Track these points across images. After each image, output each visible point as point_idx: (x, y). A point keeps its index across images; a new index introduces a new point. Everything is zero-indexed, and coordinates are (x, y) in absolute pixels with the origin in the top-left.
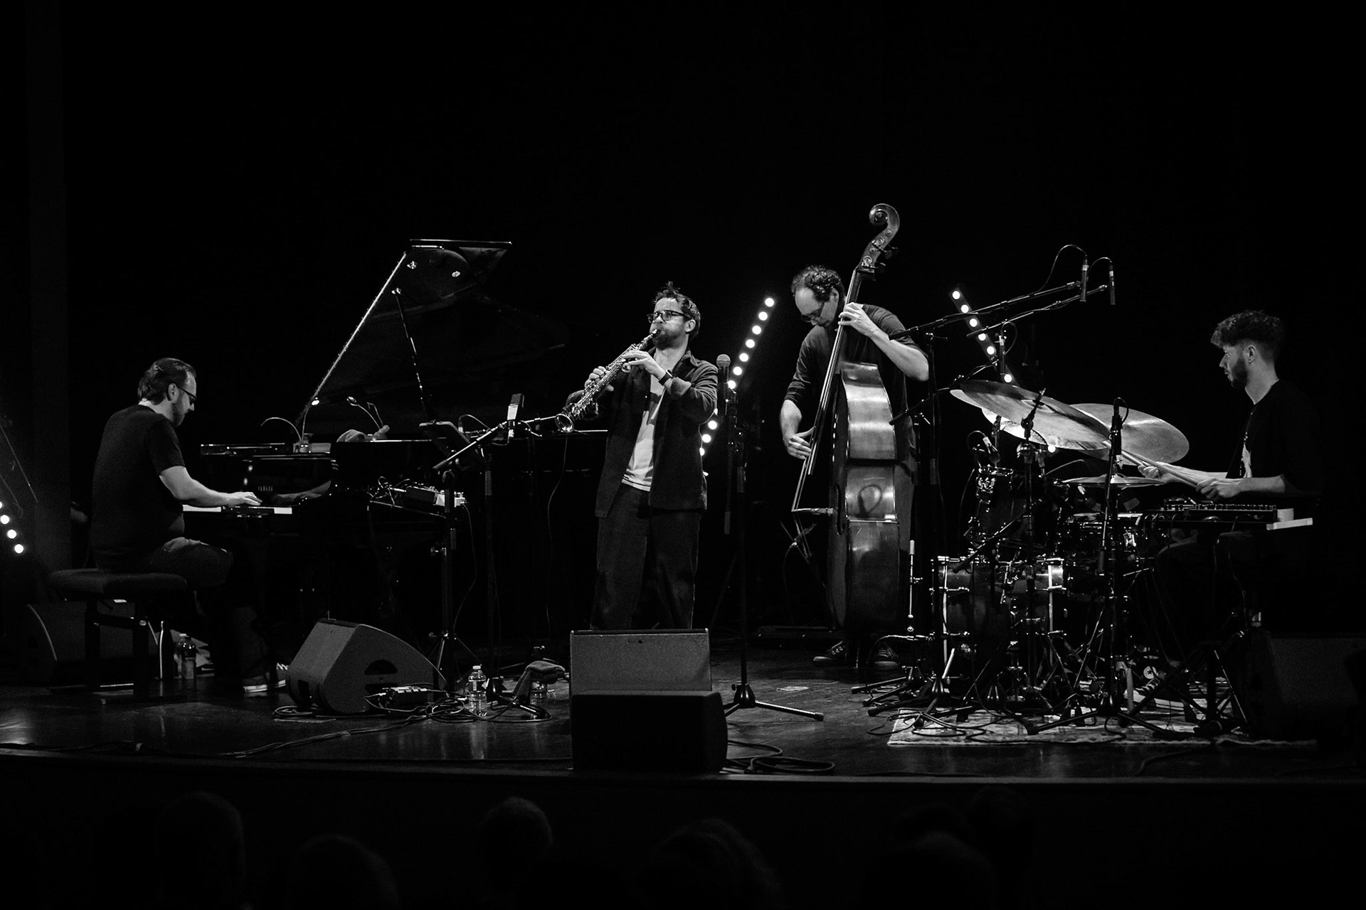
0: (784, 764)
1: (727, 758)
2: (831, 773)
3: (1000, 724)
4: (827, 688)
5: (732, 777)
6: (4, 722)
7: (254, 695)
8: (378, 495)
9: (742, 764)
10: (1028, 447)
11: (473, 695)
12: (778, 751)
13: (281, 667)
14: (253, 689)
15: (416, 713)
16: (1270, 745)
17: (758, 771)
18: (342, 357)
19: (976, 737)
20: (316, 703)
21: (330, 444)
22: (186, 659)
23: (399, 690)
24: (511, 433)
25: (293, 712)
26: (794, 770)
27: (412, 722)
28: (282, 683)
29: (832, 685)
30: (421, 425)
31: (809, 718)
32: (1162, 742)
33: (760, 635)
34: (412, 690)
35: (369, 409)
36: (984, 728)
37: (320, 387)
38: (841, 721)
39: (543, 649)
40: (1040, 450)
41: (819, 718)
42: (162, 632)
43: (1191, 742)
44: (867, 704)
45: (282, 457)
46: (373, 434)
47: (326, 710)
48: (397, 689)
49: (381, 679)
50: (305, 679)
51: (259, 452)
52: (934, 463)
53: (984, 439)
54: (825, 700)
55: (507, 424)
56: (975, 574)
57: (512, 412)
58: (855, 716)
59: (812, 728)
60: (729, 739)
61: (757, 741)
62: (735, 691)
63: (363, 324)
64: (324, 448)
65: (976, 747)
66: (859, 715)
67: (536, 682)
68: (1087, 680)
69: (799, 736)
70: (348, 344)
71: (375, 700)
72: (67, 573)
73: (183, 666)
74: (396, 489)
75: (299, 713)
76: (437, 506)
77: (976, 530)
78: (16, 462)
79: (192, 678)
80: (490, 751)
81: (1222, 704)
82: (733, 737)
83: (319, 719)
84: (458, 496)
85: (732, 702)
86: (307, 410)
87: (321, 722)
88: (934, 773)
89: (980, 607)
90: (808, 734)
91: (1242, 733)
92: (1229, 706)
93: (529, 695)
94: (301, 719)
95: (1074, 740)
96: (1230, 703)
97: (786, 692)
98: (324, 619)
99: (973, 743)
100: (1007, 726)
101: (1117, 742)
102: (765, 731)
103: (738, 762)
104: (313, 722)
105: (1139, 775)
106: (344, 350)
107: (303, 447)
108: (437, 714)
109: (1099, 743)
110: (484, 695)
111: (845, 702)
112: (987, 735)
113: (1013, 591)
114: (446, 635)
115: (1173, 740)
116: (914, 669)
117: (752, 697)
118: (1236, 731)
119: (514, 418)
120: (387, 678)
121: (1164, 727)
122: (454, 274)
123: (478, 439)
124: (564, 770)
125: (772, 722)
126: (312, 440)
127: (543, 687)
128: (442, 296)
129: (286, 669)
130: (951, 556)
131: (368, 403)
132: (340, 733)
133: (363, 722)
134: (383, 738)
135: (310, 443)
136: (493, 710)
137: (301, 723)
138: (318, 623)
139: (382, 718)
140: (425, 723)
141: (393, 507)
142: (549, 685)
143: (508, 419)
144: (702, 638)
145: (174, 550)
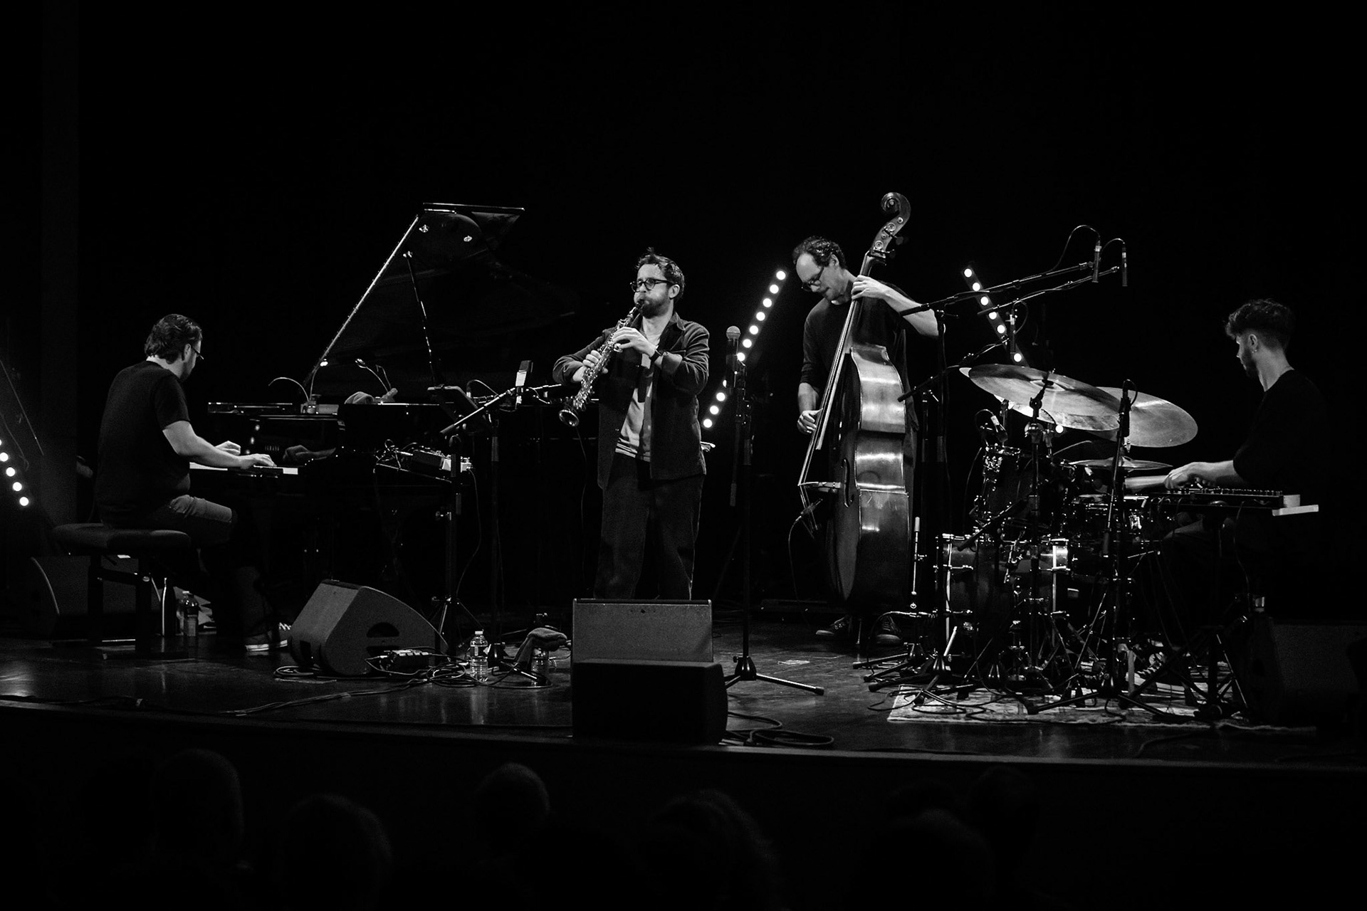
0: (786, 737)
1: (727, 730)
2: (830, 747)
3: (999, 702)
4: (828, 663)
5: (731, 749)
6: (4, 674)
7: (256, 654)
8: (384, 458)
9: (741, 736)
10: (1036, 426)
11: (474, 660)
12: (778, 724)
13: (284, 626)
14: (254, 647)
15: (417, 676)
16: (1269, 730)
17: (758, 744)
18: (351, 319)
19: (977, 716)
20: (317, 664)
21: (338, 406)
22: (189, 616)
23: (401, 653)
24: (519, 400)
25: (294, 672)
26: (793, 743)
27: (412, 685)
28: (284, 643)
29: (835, 660)
30: (429, 389)
31: (810, 692)
32: (1162, 724)
33: (763, 608)
34: (414, 654)
35: (378, 372)
36: (984, 706)
37: (328, 348)
38: (841, 696)
39: (545, 616)
40: (1048, 430)
41: (819, 693)
42: (165, 588)
43: (1190, 725)
44: (867, 680)
45: (288, 418)
46: (381, 397)
47: (327, 671)
48: (398, 652)
49: (383, 641)
50: (307, 640)
51: (266, 411)
52: (941, 440)
53: (992, 418)
54: (827, 675)
55: (515, 390)
56: (980, 553)
57: (521, 378)
58: (855, 691)
59: (812, 702)
60: (729, 711)
61: (758, 714)
62: (736, 664)
63: (374, 286)
64: (332, 409)
65: (976, 726)
66: (860, 690)
67: (537, 649)
68: (1088, 661)
69: (800, 709)
70: (358, 306)
71: (376, 662)
72: (74, 527)
73: (185, 622)
74: (402, 453)
75: (300, 674)
76: (444, 471)
77: (982, 508)
78: (24, 416)
79: (194, 635)
80: (490, 716)
81: (1223, 688)
82: (733, 709)
83: (321, 680)
84: (464, 461)
85: (734, 674)
86: (315, 371)
87: (322, 682)
88: (933, 750)
89: (984, 585)
90: (808, 708)
91: (1242, 718)
92: (1230, 690)
93: (531, 661)
94: (302, 679)
95: (1075, 721)
96: (1231, 687)
97: (788, 665)
98: (327, 580)
99: (973, 721)
100: (1007, 705)
101: (1117, 724)
102: (764, 704)
103: (735, 733)
104: (313, 682)
105: (1139, 757)
106: (354, 312)
107: (310, 408)
108: (438, 678)
109: (1099, 724)
110: (486, 661)
111: (847, 677)
112: (988, 713)
113: (1017, 571)
114: (449, 600)
115: (1173, 723)
116: (916, 646)
117: (753, 670)
118: (1236, 716)
119: (523, 385)
120: (389, 640)
121: (1164, 710)
122: (465, 239)
123: (486, 405)
124: (564, 738)
125: (772, 695)
126: (320, 402)
127: (544, 654)
129: (289, 628)
130: (955, 534)
131: (377, 366)
132: (340, 694)
133: (365, 684)
134: (383, 700)
135: (318, 403)
136: (494, 675)
137: (302, 683)
138: (321, 584)
139: (383, 681)
140: (425, 687)
141: (399, 470)
142: (550, 652)
143: (516, 385)
144: (705, 610)
145: (179, 508)
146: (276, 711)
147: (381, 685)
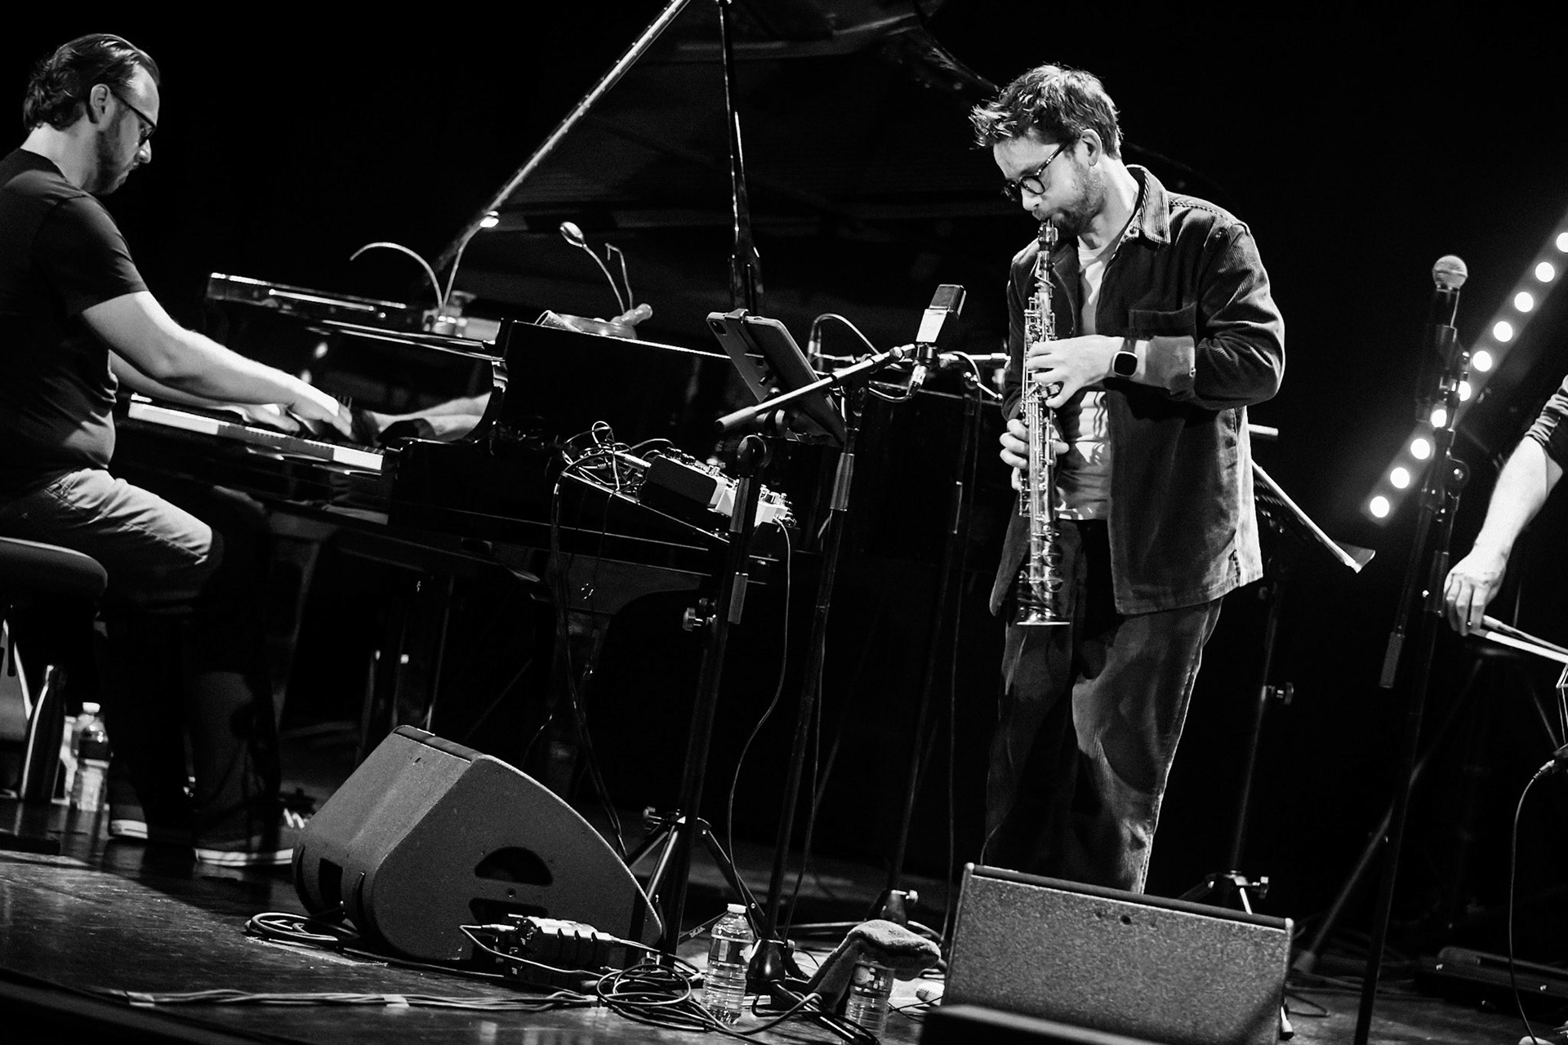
7: (212, 873)
8: (585, 463)
11: (714, 971)
13: (291, 818)
14: (212, 856)
15: (575, 984)
18: (571, 129)
20: (352, 920)
21: (499, 324)
22: (88, 762)
23: (548, 926)
24: (919, 374)
25: (295, 930)
28: (285, 856)
30: (713, 315)
33: (1439, 967)
34: (576, 932)
35: (609, 260)
37: (508, 189)
39: (911, 900)
42: (45, 689)
45: (389, 336)
46: (608, 319)
47: (371, 940)
48: (538, 921)
49: (511, 892)
50: (334, 859)
51: (343, 314)
55: (914, 352)
57: (931, 324)
63: (634, 58)
64: (486, 331)
67: (868, 968)
70: (590, 99)
71: (488, 937)
73: (76, 774)
74: (628, 457)
75: (306, 935)
76: (718, 515)
79: (94, 809)
83: (355, 957)
84: (769, 500)
86: (466, 234)
87: (352, 963)
93: (847, 996)
94: (316, 950)
98: (408, 728)
104: (333, 958)
106: (580, 112)
107: (445, 320)
108: (623, 998)
110: (742, 976)
114: (682, 820)
119: (934, 341)
120: (526, 892)
123: (840, 373)
126: (469, 311)
127: (881, 983)
128: (842, 24)
129: (301, 824)
131: (609, 246)
132: (387, 997)
133: (447, 983)
134: (490, 1029)
135: (465, 315)
136: (758, 1015)
137: (307, 958)
138: (392, 736)
139: (496, 983)
140: (590, 1013)
141: (613, 495)
142: (897, 983)
143: (918, 340)
144: (1274, 940)
145: (82, 497)
146: (227, 1011)
147: (487, 991)
